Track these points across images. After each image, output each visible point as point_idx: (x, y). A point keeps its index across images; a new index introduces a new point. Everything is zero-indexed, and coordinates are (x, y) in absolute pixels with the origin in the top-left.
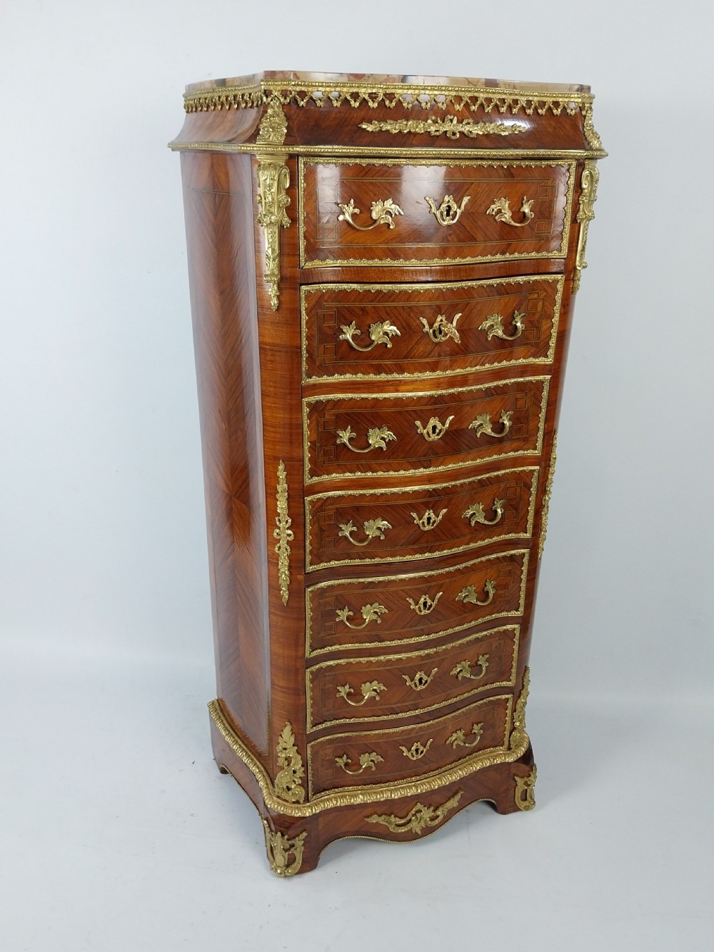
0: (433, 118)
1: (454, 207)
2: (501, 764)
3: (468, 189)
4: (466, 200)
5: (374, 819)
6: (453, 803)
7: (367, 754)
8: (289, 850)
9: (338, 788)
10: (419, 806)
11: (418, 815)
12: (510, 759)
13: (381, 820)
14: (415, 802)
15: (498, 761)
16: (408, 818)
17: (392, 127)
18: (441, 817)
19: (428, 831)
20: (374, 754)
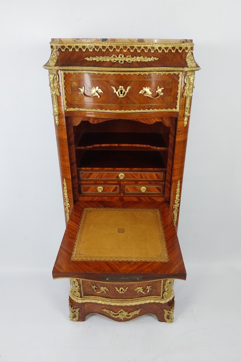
0: (114, 55)
1: (124, 90)
2: (158, 303)
3: (130, 83)
4: (128, 88)
5: (105, 310)
6: (137, 312)
7: (103, 287)
8: (74, 312)
9: (93, 296)
10: (122, 310)
11: (122, 313)
12: (163, 302)
13: (107, 311)
14: (120, 308)
15: (157, 302)
16: (118, 313)
17: (97, 59)
18: (131, 316)
19: (125, 320)
20: (105, 287)
